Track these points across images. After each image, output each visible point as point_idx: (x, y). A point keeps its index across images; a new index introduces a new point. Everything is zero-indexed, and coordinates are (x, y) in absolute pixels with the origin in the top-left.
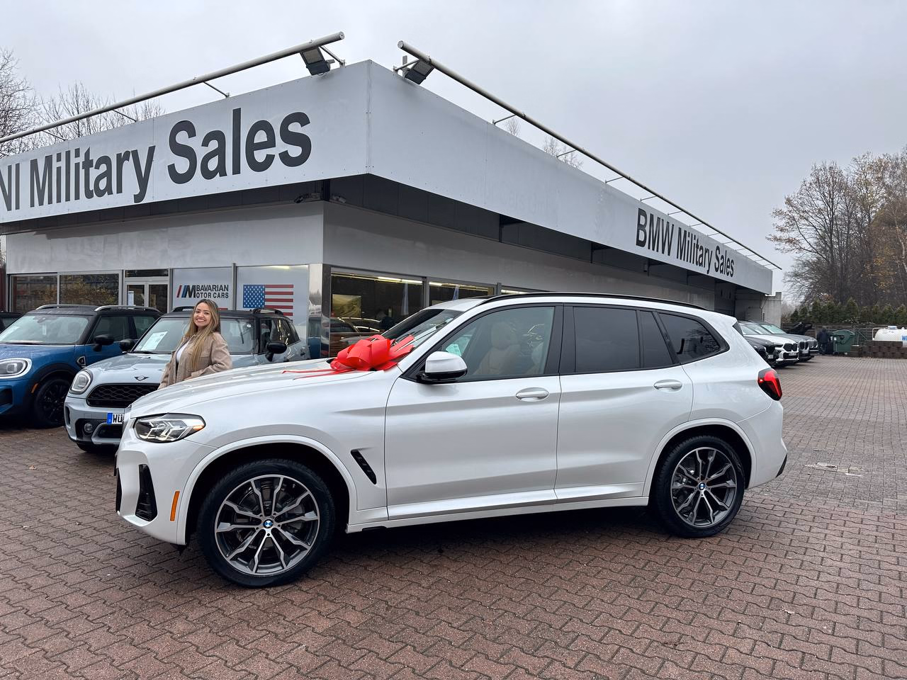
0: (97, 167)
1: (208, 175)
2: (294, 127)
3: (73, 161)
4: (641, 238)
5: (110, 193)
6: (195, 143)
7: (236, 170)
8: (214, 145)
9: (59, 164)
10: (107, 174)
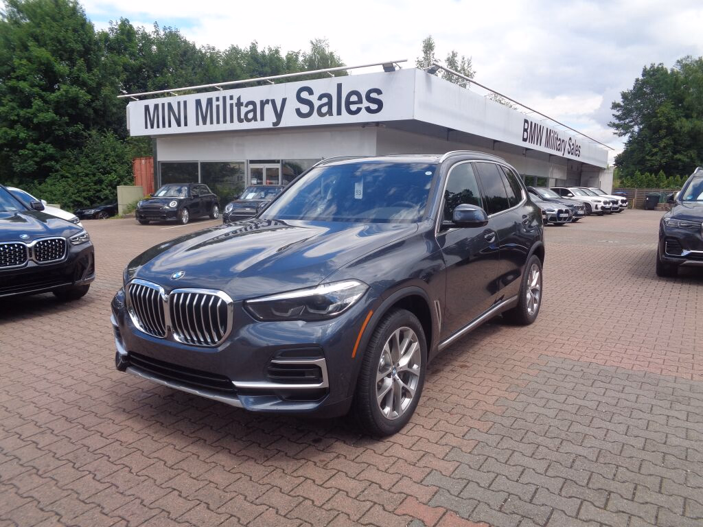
0: (246, 106)
1: (321, 114)
2: (373, 95)
3: (228, 102)
4: (525, 137)
5: (256, 120)
6: (314, 99)
7: (339, 113)
8: (325, 100)
9: (218, 103)
10: (254, 110)
